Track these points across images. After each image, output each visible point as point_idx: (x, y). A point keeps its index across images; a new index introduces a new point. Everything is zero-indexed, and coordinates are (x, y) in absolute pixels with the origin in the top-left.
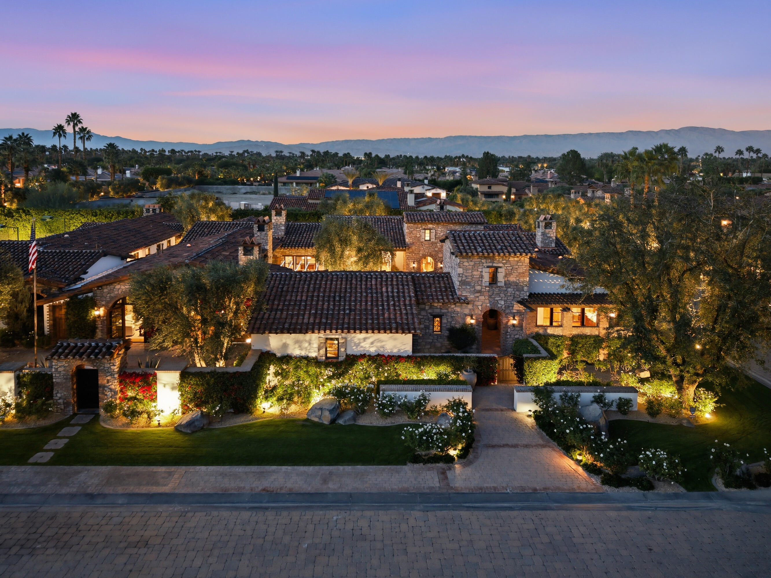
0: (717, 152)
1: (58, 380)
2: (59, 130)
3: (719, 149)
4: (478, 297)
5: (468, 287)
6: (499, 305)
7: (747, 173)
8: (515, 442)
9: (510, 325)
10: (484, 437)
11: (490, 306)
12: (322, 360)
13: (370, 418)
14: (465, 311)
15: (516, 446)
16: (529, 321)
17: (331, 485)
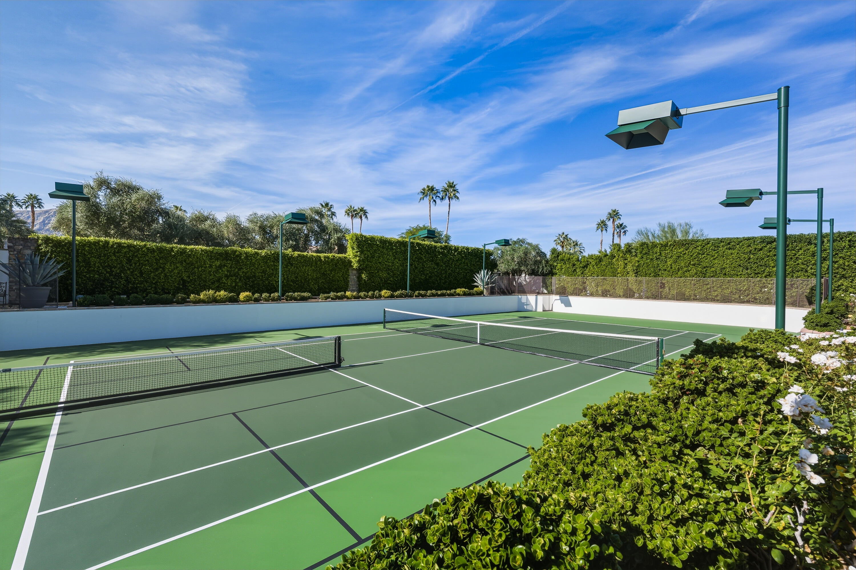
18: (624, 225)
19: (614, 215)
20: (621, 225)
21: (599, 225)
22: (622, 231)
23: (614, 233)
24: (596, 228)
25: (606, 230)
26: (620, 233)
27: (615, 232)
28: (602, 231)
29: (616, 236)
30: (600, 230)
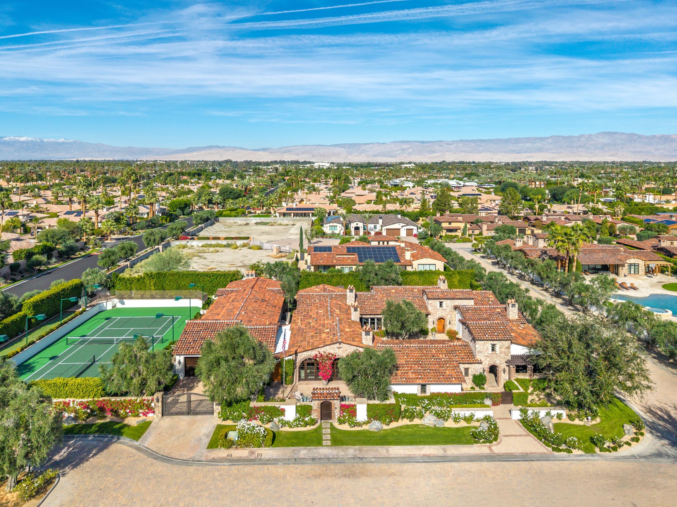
1: (315, 408)
4: (486, 359)
5: (482, 354)
6: (497, 363)
8: (515, 434)
9: (502, 372)
10: (502, 432)
11: (492, 363)
12: (419, 394)
13: (450, 424)
14: (481, 366)
15: (516, 436)
16: (512, 372)
17: (448, 453)
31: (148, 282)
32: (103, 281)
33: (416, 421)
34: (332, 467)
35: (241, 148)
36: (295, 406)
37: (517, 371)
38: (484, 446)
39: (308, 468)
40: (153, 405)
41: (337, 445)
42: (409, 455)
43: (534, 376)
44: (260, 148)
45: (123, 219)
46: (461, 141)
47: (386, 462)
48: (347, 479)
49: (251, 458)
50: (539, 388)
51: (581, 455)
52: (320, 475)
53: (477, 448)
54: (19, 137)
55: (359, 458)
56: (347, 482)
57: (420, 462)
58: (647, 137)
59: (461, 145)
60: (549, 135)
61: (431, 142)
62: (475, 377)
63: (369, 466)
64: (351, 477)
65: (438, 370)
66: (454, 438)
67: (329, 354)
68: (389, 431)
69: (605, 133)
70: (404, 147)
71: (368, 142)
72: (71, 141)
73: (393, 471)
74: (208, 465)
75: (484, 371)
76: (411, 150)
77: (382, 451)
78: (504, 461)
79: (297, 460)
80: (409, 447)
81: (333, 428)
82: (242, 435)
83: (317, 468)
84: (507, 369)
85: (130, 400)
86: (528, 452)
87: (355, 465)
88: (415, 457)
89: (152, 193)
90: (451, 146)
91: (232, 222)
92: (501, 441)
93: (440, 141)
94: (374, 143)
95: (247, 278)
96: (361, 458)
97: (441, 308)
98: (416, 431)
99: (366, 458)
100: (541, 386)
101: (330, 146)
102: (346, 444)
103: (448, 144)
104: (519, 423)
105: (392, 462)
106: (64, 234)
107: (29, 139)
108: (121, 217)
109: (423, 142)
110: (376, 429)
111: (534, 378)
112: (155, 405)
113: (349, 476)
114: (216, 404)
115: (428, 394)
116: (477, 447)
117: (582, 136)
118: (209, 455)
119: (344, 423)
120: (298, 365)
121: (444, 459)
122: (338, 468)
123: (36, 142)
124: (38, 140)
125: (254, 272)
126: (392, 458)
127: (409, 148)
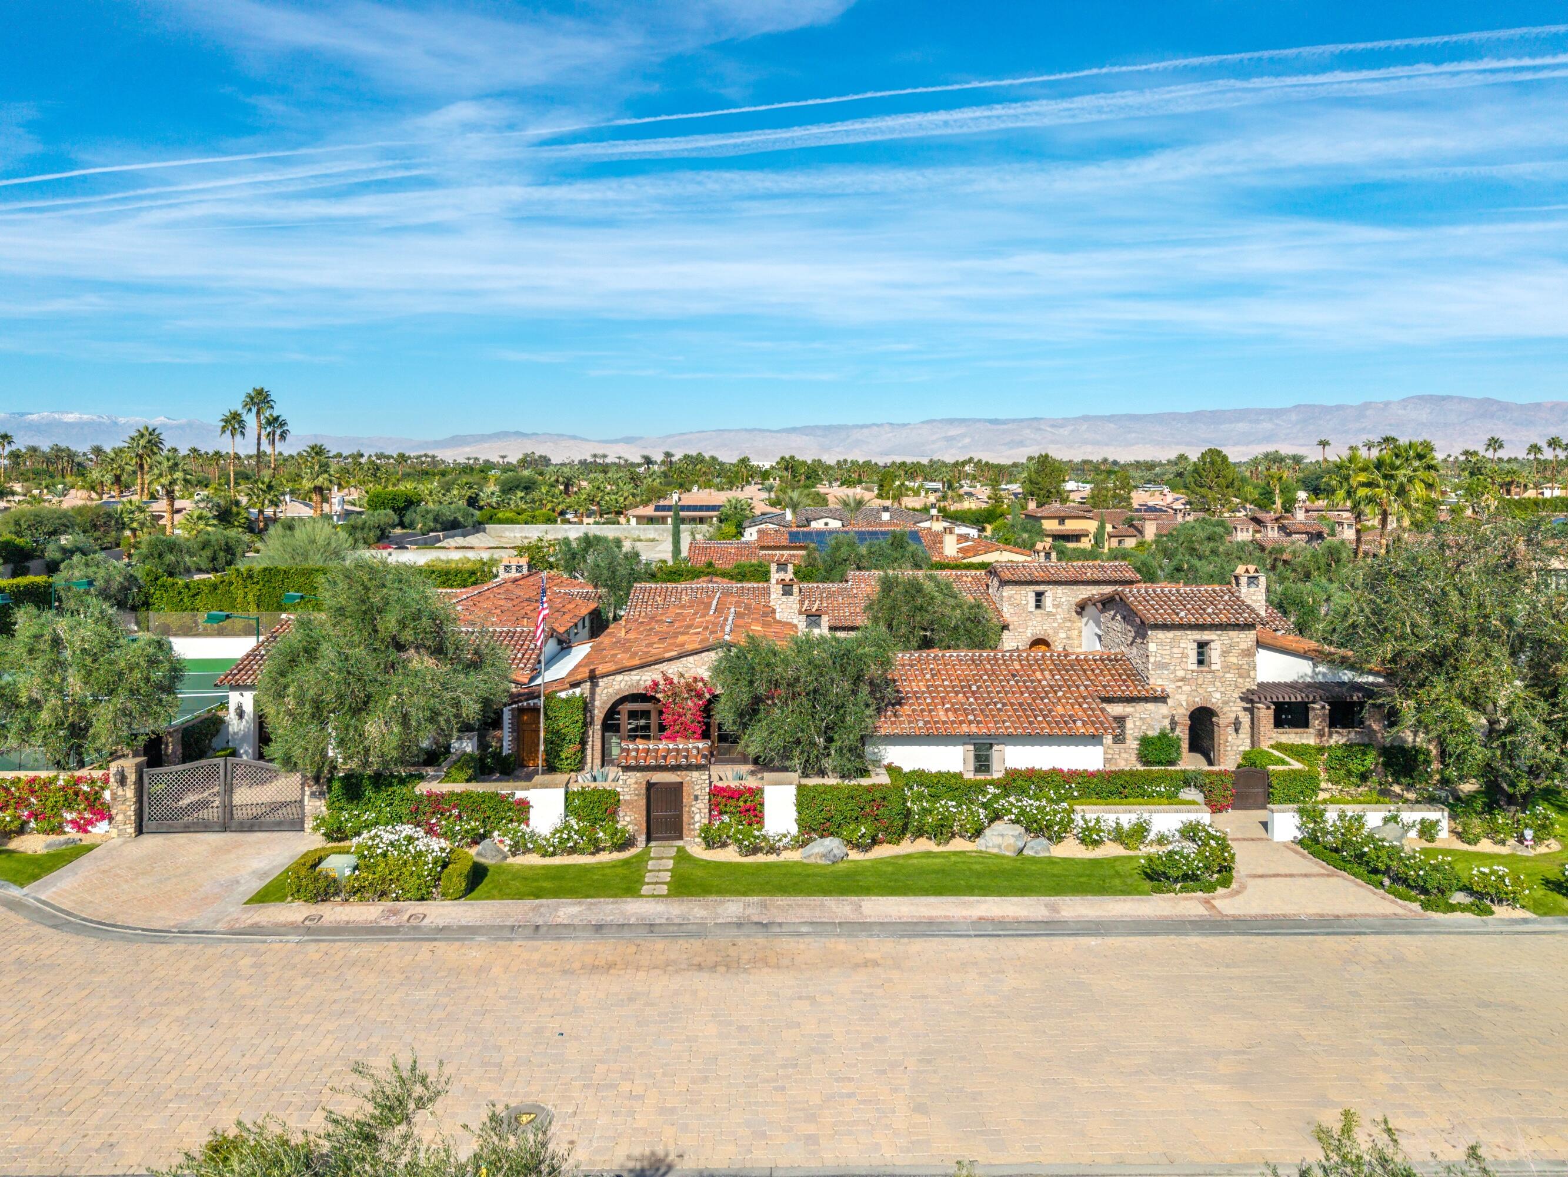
0: (1491, 450)
1: (628, 797)
2: (233, 423)
3: (1495, 443)
4: (1180, 687)
5: (1166, 672)
6: (1214, 700)
7: (1552, 488)
8: (1288, 872)
9: (1231, 730)
10: (1241, 868)
11: (1199, 701)
12: (969, 775)
13: (1070, 849)
14: (1162, 709)
15: (1291, 876)
16: (1264, 721)
17: (1064, 913)
18: (281, 419)
19: (260, 399)
20: (276, 419)
21: (226, 421)
22: (278, 432)
23: (259, 439)
24: (220, 429)
25: (243, 434)
26: (274, 435)
27: (264, 433)
28: (233, 435)
29: (264, 440)
30: (228, 433)
31: (241, 592)
32: (115, 586)
33: (959, 844)
34: (660, 945)
35: (574, 437)
36: (561, 792)
37: (1279, 723)
38: (1186, 899)
39: (570, 948)
40: (107, 795)
41: (690, 894)
42: (930, 917)
43: (1330, 735)
44: (619, 437)
45: (238, 514)
46: (1086, 418)
47: (849, 936)
48: (705, 976)
49: (384, 923)
50: (1349, 773)
51: (1525, 921)
52: (610, 966)
53: (1162, 903)
54: (62, 413)
55: (760, 923)
56: (702, 982)
57: (970, 936)
58: (1522, 407)
59: (1084, 427)
60: (1289, 404)
61: (1014, 421)
62: (1145, 742)
63: (787, 944)
64: (723, 969)
65: (1029, 705)
66: (1082, 880)
67: (695, 679)
68: (868, 864)
69: (1420, 398)
70: (953, 432)
71: (868, 422)
72: (183, 421)
73: (869, 955)
74: (229, 941)
75: (1174, 724)
76: (967, 440)
77: (840, 908)
78: (1258, 934)
79: (543, 930)
80: (932, 899)
81: (682, 856)
82: (365, 861)
83: (606, 949)
84: (1245, 719)
85: (33, 780)
86: (1340, 913)
87: (741, 941)
88: (952, 923)
89: (319, 461)
90: (1061, 430)
91: (518, 535)
92: (1243, 888)
93: (1036, 419)
94: (882, 425)
95: (506, 576)
96: (765, 926)
97: (1039, 611)
98: (955, 863)
99: (780, 924)
100: (1355, 766)
101: (778, 431)
102: (720, 892)
103: (1056, 424)
104: (1298, 848)
105: (871, 936)
106: (64, 520)
107: (85, 417)
108: (235, 509)
109: (995, 422)
110: (824, 856)
111: (1332, 742)
112: (114, 795)
113: (713, 968)
114: (313, 794)
115: (997, 774)
116: (1164, 900)
117: (1367, 405)
118: (244, 917)
119: (724, 845)
120: (599, 714)
121: (1052, 928)
122: (678, 949)
123: (100, 424)
124: (106, 420)
125: (524, 561)
126: (871, 924)
127: (963, 436)
